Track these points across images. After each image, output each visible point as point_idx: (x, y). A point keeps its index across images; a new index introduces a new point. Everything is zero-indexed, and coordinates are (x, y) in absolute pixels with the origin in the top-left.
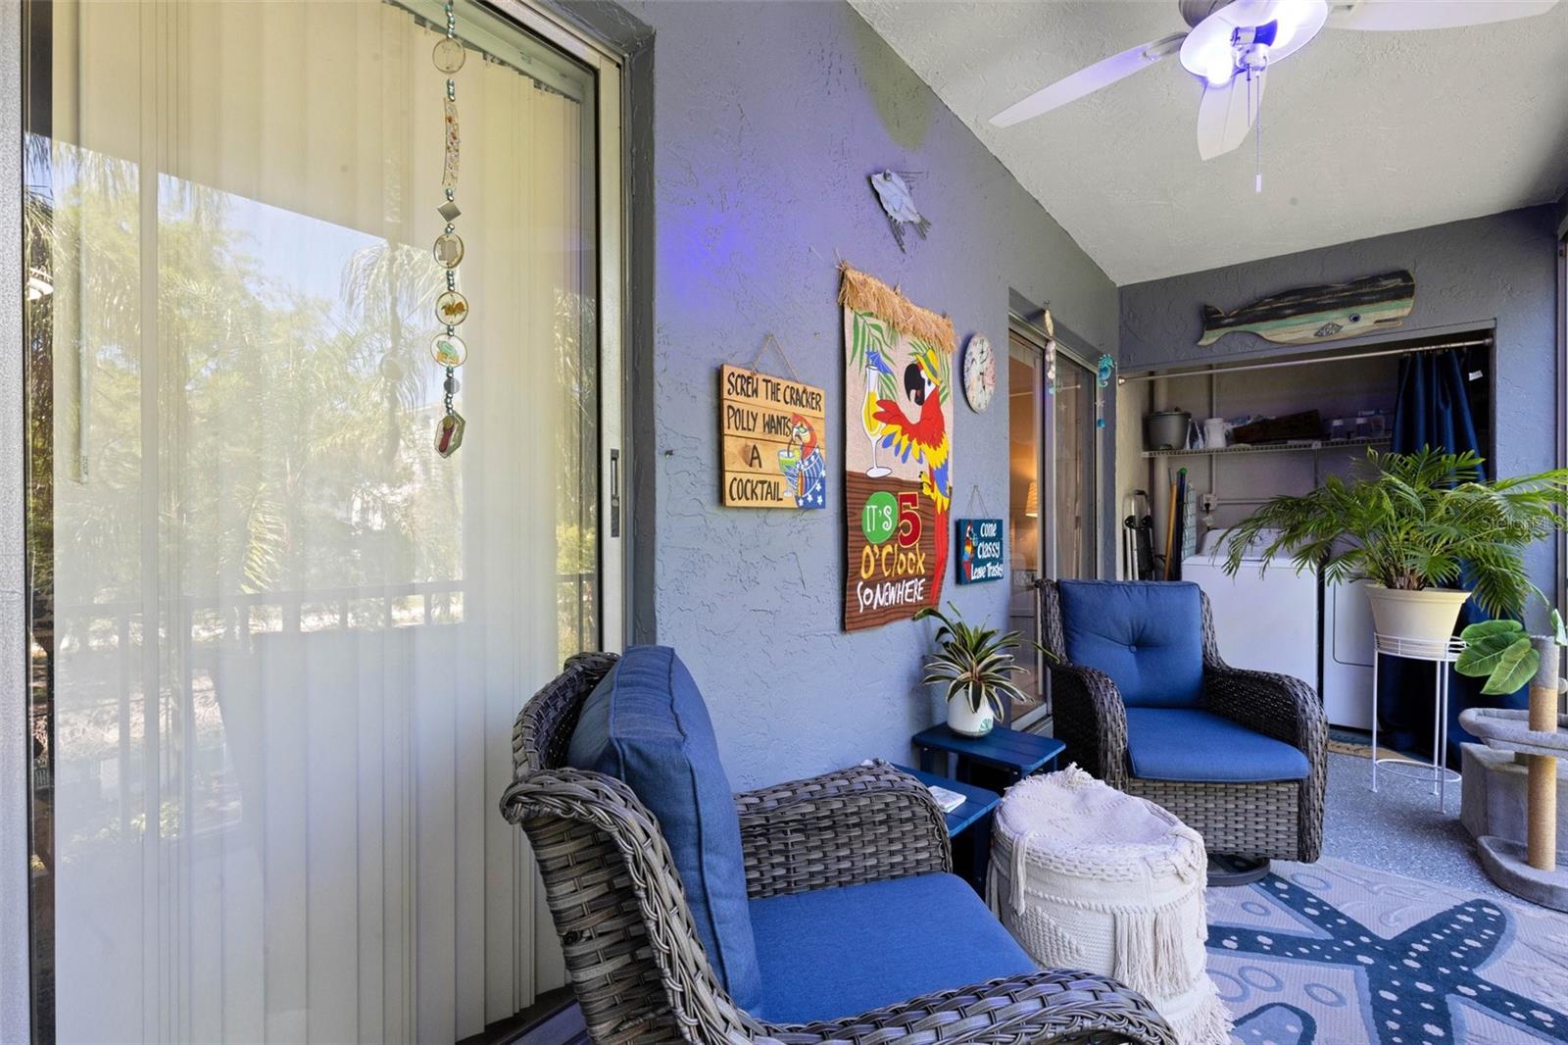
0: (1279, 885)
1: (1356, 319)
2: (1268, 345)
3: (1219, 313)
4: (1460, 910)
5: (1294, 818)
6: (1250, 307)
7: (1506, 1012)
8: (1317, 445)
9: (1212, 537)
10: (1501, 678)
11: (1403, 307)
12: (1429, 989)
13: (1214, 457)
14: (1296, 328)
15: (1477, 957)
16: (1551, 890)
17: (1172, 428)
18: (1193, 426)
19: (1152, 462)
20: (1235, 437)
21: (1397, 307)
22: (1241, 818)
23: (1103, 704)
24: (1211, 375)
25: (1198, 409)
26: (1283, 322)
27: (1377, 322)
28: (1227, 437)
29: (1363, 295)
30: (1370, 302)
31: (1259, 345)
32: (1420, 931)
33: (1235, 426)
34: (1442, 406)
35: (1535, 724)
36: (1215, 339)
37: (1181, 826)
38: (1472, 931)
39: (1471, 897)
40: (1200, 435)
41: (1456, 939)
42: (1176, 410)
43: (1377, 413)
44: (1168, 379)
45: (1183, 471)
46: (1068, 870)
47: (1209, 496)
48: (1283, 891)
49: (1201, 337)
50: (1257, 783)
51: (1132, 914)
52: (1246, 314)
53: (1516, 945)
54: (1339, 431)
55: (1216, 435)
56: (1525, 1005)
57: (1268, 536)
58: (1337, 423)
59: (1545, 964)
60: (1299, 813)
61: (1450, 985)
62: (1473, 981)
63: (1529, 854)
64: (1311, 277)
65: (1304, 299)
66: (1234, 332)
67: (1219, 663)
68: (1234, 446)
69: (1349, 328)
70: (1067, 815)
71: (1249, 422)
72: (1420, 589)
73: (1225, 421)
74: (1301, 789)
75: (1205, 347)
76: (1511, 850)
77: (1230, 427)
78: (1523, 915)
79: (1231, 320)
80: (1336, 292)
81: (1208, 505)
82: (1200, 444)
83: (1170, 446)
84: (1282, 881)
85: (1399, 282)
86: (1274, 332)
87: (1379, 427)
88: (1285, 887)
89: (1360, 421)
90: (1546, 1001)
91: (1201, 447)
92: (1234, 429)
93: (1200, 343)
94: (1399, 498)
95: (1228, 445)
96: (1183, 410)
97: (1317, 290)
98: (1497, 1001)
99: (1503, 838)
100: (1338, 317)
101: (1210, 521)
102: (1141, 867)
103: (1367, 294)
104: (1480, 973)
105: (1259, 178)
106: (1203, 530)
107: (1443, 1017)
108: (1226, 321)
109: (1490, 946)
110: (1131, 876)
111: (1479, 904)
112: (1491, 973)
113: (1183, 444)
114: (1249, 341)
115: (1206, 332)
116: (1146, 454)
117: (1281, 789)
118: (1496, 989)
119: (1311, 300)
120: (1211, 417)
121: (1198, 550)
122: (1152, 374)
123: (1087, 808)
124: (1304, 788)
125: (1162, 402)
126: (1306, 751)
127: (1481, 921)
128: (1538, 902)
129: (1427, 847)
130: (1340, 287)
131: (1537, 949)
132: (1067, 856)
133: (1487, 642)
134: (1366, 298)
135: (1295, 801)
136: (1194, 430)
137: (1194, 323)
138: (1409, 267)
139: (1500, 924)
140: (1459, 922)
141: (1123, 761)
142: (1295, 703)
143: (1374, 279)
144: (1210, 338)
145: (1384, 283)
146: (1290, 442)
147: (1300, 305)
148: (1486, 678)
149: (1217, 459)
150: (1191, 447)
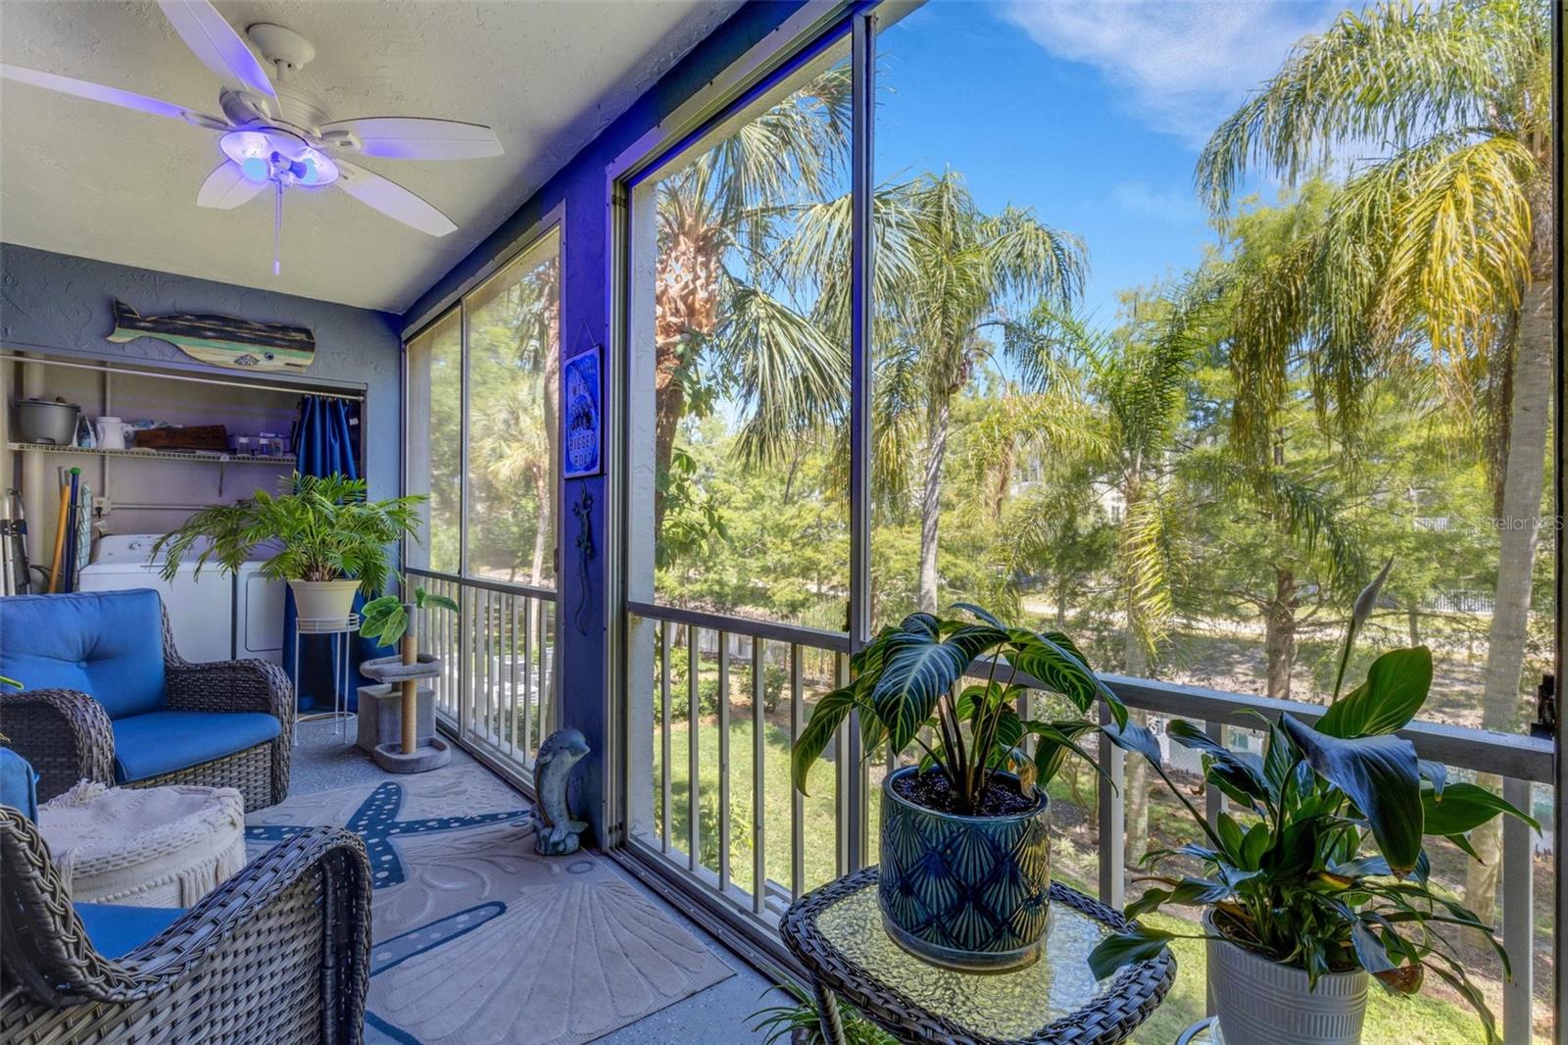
0: (256, 831)
1: (270, 357)
2: (187, 360)
3: (134, 313)
4: (376, 793)
5: (268, 771)
6: (170, 317)
7: (416, 830)
8: (225, 458)
9: (106, 544)
10: (388, 635)
11: (307, 358)
12: (377, 840)
13: (107, 458)
14: (217, 351)
15: (394, 812)
16: (418, 761)
17: (56, 421)
18: (82, 420)
19: (19, 458)
20: (138, 440)
21: (302, 357)
22: (244, 781)
23: (85, 720)
24: (104, 373)
25: (89, 403)
26: (201, 341)
27: (287, 364)
28: (125, 438)
29: (276, 338)
30: (282, 346)
31: (178, 357)
32: (359, 814)
33: (136, 428)
34: (333, 440)
35: (405, 662)
36: (128, 339)
37: (217, 791)
38: (387, 801)
39: (380, 783)
40: (92, 433)
41: (380, 808)
42: (59, 400)
43: (277, 436)
44: (46, 365)
45: (76, 472)
46: (130, 862)
47: (101, 499)
48: (262, 834)
49: (111, 332)
50: (240, 753)
51: (199, 870)
52: (165, 323)
53: (410, 798)
54: (246, 449)
55: (112, 434)
56: (423, 823)
57: (201, 542)
58: (243, 440)
59: (425, 800)
60: (272, 767)
61: (386, 833)
62: (395, 825)
63: (402, 748)
64: (232, 308)
65: (227, 328)
66: (151, 338)
67: (181, 663)
68: (136, 449)
69: (264, 364)
70: (91, 829)
71: (152, 427)
72: (330, 580)
73: (123, 422)
74: (273, 746)
75: (114, 343)
76: (392, 748)
77: (130, 429)
78: (408, 782)
79: (147, 325)
80: (254, 330)
81: (99, 510)
82: (91, 442)
83: (53, 441)
84: (258, 828)
85: (303, 337)
86: (195, 349)
87: (278, 448)
88: (262, 830)
89: (263, 441)
90: (431, 816)
91: (93, 445)
92: (136, 432)
93: (110, 338)
94: (320, 512)
95: (127, 447)
96: (70, 402)
97: (239, 323)
98: (411, 828)
99: (388, 743)
100: (255, 351)
101: (103, 527)
102: (204, 828)
103: (280, 339)
104: (398, 819)
105: (278, 264)
106: (98, 537)
107: (389, 849)
108: (143, 324)
109: (398, 804)
110: (196, 838)
111: (384, 786)
112: (404, 816)
113: (70, 442)
114: (168, 350)
115: (117, 329)
116: (16, 446)
117: (259, 751)
118: (408, 823)
119: (231, 329)
120: (103, 413)
121: (92, 558)
122: (18, 353)
123: (111, 815)
124: (275, 744)
125: (35, 386)
126: (277, 715)
127: (389, 794)
128: (413, 772)
129: (344, 767)
130: (257, 326)
131: (420, 795)
132: (129, 849)
133: (379, 612)
134: (278, 342)
135: (269, 758)
136: (83, 426)
137: (101, 318)
138: (310, 327)
139: (398, 791)
140: (378, 800)
141: (111, 772)
142: (267, 679)
143: (285, 329)
144: (122, 336)
145: (293, 334)
146: (198, 453)
147: (222, 331)
148: (379, 637)
149: (111, 461)
150: (80, 444)
